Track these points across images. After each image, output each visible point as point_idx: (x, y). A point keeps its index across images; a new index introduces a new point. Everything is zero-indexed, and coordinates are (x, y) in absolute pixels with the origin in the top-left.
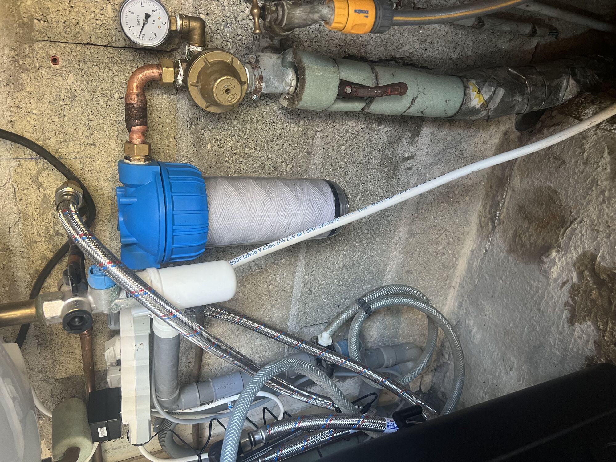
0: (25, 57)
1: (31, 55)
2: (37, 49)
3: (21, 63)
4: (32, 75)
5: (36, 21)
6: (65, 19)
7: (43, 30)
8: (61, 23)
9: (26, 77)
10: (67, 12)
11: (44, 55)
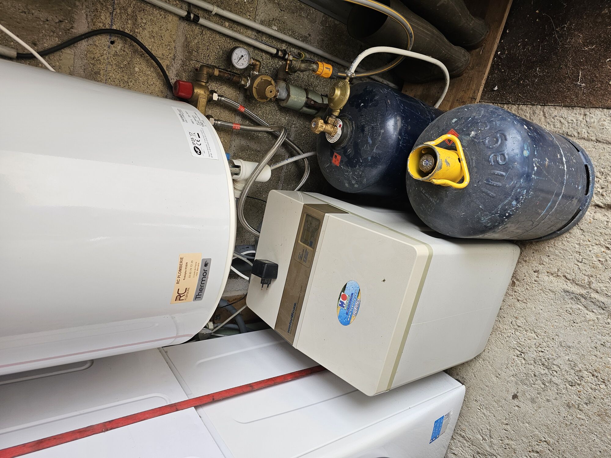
0: (186, 66)
1: (189, 65)
2: (191, 63)
3: (184, 68)
4: (187, 74)
5: (194, 52)
6: (204, 53)
7: (195, 56)
8: (203, 54)
9: (185, 74)
10: (206, 50)
11: (194, 66)
